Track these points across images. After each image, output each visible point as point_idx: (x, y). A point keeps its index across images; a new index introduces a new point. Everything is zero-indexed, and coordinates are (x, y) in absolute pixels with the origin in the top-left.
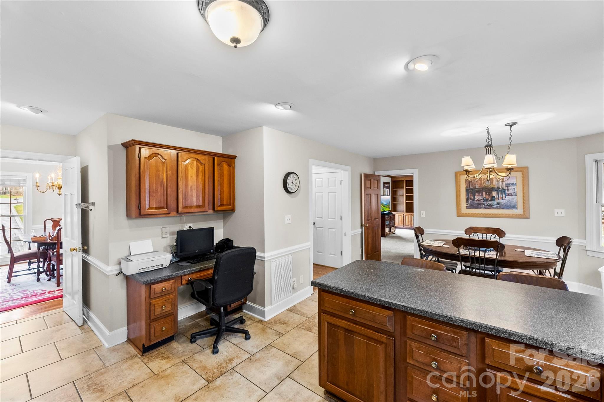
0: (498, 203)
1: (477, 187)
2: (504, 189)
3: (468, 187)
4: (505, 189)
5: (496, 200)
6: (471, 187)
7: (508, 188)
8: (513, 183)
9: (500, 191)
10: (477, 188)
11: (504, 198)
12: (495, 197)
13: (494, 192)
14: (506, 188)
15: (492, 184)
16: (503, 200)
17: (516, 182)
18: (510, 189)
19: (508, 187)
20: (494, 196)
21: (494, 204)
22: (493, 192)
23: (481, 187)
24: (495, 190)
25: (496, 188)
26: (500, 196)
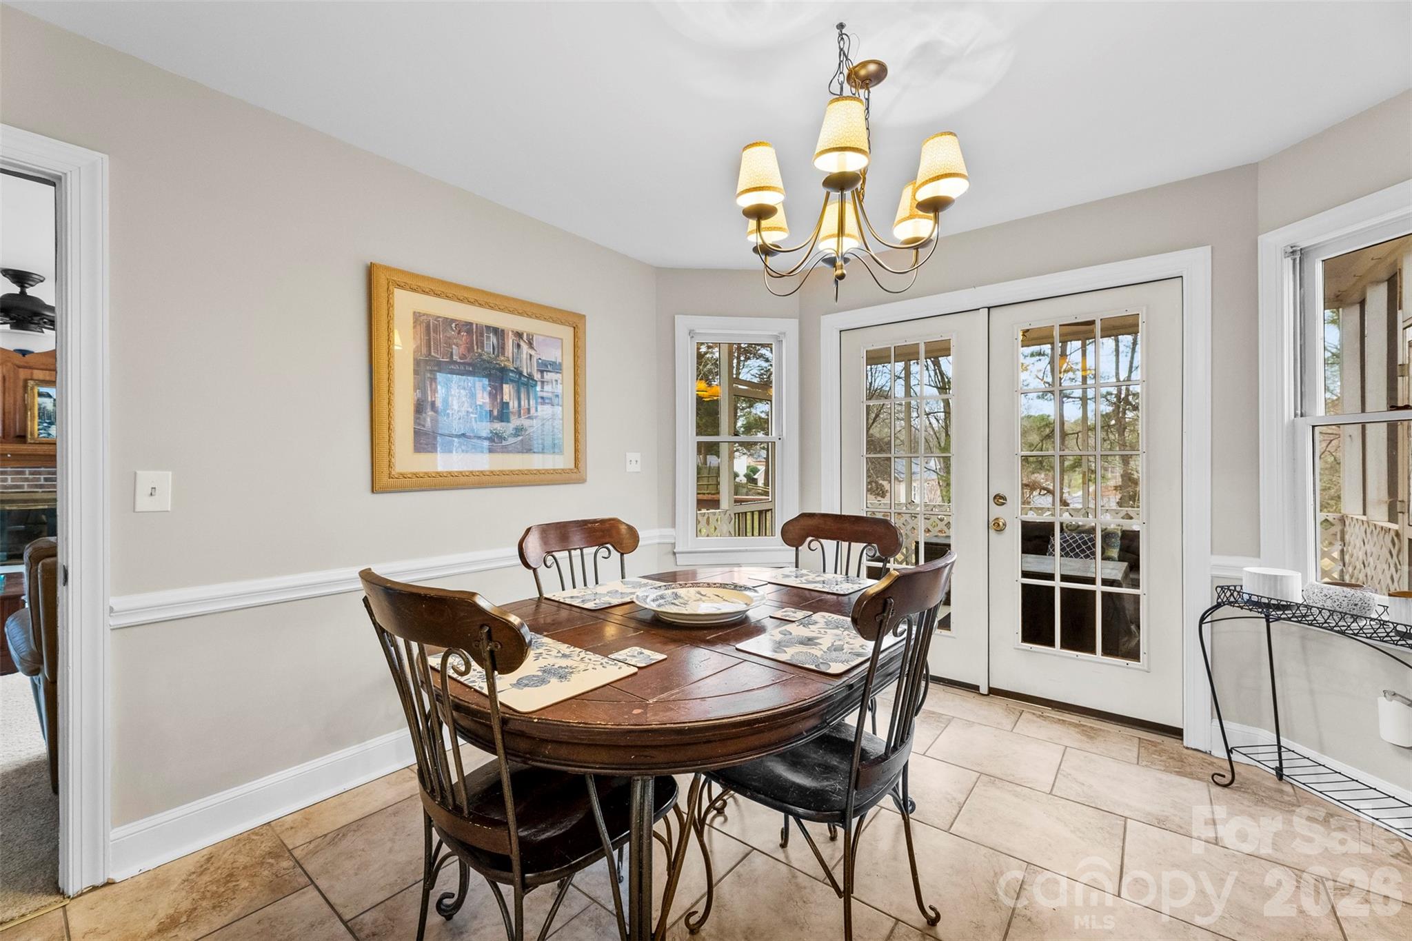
0: (519, 431)
1: (455, 358)
2: (533, 380)
3: (424, 350)
4: (535, 378)
5: (512, 418)
6: (433, 354)
7: (542, 377)
8: (553, 360)
9: (523, 384)
10: (455, 363)
11: (533, 411)
12: (511, 405)
13: (507, 386)
14: (539, 376)
15: (503, 354)
16: (529, 418)
17: (560, 361)
18: (547, 382)
19: (542, 372)
20: (508, 403)
21: (508, 433)
22: (504, 386)
23: (468, 360)
24: (512, 381)
25: (512, 371)
26: (522, 403)
